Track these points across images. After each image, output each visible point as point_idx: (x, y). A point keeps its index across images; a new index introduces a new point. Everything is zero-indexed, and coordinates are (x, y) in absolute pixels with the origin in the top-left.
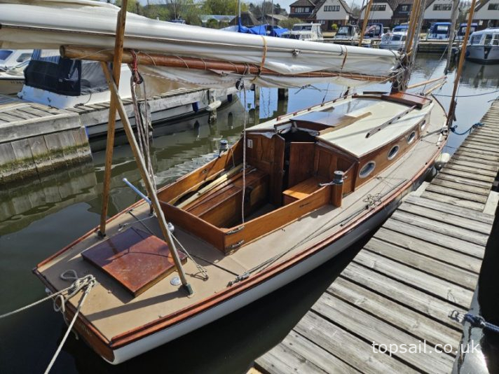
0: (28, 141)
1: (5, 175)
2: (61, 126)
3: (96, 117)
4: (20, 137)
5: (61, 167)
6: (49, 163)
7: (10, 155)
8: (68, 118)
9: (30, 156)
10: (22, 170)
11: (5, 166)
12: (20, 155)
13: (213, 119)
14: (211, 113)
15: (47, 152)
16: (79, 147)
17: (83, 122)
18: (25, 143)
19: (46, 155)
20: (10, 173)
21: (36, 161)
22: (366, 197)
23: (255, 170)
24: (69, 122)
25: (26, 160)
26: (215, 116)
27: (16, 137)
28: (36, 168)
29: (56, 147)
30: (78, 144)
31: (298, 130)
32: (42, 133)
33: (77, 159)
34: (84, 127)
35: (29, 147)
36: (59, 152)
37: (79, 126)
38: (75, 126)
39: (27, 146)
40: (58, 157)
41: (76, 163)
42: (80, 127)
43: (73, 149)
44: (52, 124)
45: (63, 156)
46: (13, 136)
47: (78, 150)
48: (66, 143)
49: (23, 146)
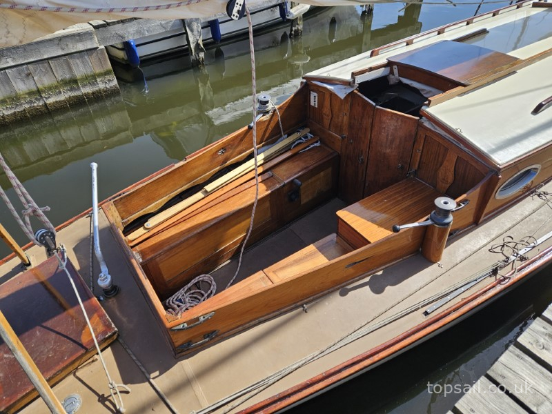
0: (28, 69)
1: (6, 113)
2: (70, 46)
3: (120, 32)
4: (17, 63)
5: (78, 103)
6: (62, 97)
7: (8, 88)
8: (79, 35)
9: (34, 89)
10: (27, 106)
11: (3, 102)
12: (21, 87)
13: (297, 32)
14: (293, 22)
15: (55, 83)
16: (100, 75)
17: (101, 41)
18: (25, 71)
19: (56, 87)
20: (13, 111)
21: (43, 95)
22: (500, 242)
23: (318, 144)
24: (81, 41)
25: (30, 93)
26: (300, 27)
27: (12, 64)
28: (45, 104)
29: (68, 76)
30: (98, 71)
31: (400, 82)
32: (46, 57)
33: (99, 91)
34: (102, 47)
35: (30, 77)
36: (72, 82)
37: (95, 46)
38: (89, 47)
39: (28, 75)
40: (72, 89)
41: (97, 97)
42: (96, 49)
43: (92, 79)
44: (58, 44)
45: (79, 88)
46: (7, 62)
47: (98, 80)
48: (80, 69)
49: (23, 75)
